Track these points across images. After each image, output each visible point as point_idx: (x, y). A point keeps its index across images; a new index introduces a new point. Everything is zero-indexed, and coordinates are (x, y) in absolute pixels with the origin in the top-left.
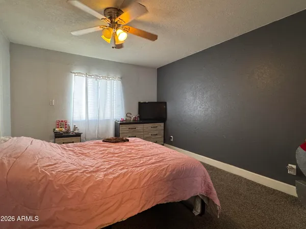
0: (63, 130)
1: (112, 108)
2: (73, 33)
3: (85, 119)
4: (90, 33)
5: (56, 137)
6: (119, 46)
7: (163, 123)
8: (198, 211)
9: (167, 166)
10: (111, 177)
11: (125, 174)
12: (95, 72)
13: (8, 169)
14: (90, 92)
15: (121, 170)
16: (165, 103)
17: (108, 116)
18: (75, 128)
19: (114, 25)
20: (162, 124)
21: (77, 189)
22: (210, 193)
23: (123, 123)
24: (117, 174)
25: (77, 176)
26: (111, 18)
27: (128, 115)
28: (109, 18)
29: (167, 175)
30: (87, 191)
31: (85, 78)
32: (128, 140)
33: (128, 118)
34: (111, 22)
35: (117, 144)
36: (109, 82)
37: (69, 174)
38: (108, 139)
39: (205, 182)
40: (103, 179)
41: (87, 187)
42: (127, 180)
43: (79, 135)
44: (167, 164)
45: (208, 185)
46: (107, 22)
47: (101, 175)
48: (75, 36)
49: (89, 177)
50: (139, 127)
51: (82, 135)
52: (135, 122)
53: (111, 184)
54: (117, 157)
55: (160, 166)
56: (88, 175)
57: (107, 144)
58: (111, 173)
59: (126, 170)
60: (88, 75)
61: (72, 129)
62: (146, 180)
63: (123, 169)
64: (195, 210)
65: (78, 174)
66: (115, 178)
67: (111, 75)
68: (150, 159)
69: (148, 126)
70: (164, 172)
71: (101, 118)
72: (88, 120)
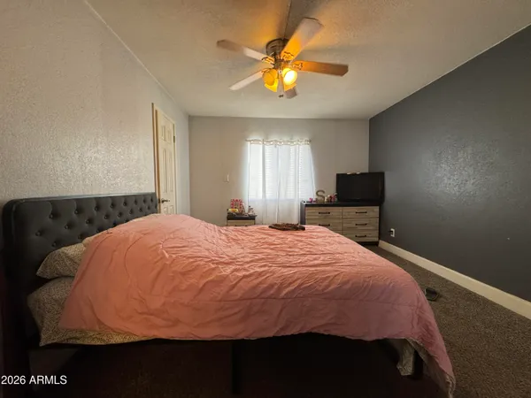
0: (237, 210)
1: (296, 182)
2: (234, 88)
3: (261, 198)
4: (247, 86)
5: (229, 219)
6: (292, 93)
7: (378, 207)
8: (407, 368)
9: (336, 273)
10: (241, 274)
11: (260, 274)
12: (274, 137)
13: (130, 244)
14: (268, 161)
15: (261, 267)
16: (382, 175)
17: (291, 195)
18: (250, 209)
19: (279, 64)
20: (376, 209)
21: (192, 281)
22: (431, 344)
23: (310, 205)
24: (252, 271)
25: (198, 265)
26: (275, 55)
27: (319, 193)
28: (272, 56)
29: (330, 288)
30: (204, 285)
31: (261, 146)
32: (304, 229)
33: (319, 198)
34: (276, 60)
35: (285, 232)
36: (292, 148)
37: (191, 260)
38: (276, 225)
39: (420, 318)
40: (228, 276)
41: (205, 281)
42: (261, 283)
43: (252, 218)
44: (336, 271)
45: (427, 326)
46: (270, 62)
47: (228, 270)
48: (236, 91)
49: (214, 269)
50: (335, 211)
51: (256, 218)
52: (330, 204)
53: (236, 284)
54: (272, 249)
55: (323, 271)
56: (213, 266)
57: (272, 231)
58: (245, 269)
59: (266, 268)
60: (266, 140)
61: (247, 211)
62: (291, 288)
63: (265, 266)
64: (402, 365)
65: (202, 263)
66: (245, 277)
67: (296, 138)
68: (315, 259)
69: (350, 211)
70: (326, 282)
71: (282, 197)
72: (266, 200)
